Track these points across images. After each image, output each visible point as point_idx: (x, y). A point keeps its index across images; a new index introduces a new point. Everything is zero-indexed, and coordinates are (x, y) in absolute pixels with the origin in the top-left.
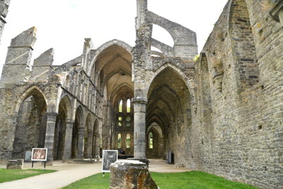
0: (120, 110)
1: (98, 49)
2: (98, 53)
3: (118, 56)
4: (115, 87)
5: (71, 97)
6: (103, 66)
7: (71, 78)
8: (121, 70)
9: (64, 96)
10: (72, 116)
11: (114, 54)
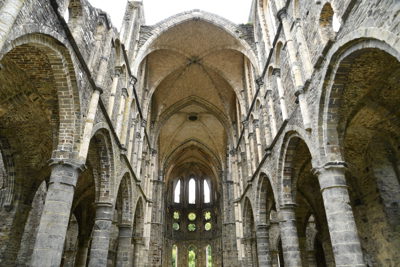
0: (177, 200)
1: (159, 25)
2: (157, 32)
3: (195, 62)
4: (174, 147)
5: (81, 74)
6: (161, 78)
7: (87, 20)
8: (193, 101)
9: (52, 34)
10: (78, 141)
11: (187, 55)
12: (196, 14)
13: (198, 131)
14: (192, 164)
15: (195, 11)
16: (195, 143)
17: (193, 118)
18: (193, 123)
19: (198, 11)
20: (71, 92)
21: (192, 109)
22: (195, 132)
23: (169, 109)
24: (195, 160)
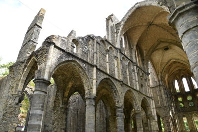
1: (122, 20)
2: (123, 23)
3: (150, 25)
4: (163, 66)
5: (84, 65)
6: (137, 40)
7: (82, 43)
8: (160, 42)
9: (66, 60)
10: (91, 88)
11: (144, 24)
12: (137, 6)
13: (173, 54)
14: (180, 70)
15: (136, 4)
16: (174, 60)
17: (166, 49)
18: (168, 51)
19: (137, 3)
20: (83, 73)
21: (163, 45)
22: (171, 55)
23: (149, 51)
24: (180, 68)
